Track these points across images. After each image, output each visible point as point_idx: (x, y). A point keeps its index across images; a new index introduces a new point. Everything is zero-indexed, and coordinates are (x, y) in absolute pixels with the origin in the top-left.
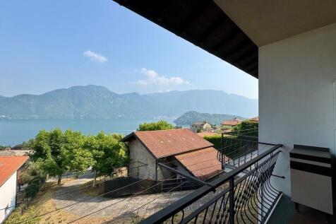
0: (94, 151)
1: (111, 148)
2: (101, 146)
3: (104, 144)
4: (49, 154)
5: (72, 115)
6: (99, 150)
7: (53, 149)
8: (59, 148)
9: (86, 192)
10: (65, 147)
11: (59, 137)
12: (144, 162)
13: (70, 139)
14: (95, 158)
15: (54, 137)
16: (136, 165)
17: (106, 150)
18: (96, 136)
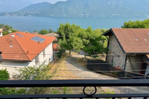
0: (84, 39)
1: (94, 39)
2: (88, 37)
3: (90, 35)
4: (64, 38)
5: (82, 14)
6: (87, 39)
7: (66, 35)
8: (68, 35)
9: (80, 62)
10: (71, 35)
11: (68, 28)
12: (117, 53)
13: (74, 30)
14: (84, 44)
15: (66, 28)
16: (112, 54)
17: (91, 40)
18: (86, 29)
